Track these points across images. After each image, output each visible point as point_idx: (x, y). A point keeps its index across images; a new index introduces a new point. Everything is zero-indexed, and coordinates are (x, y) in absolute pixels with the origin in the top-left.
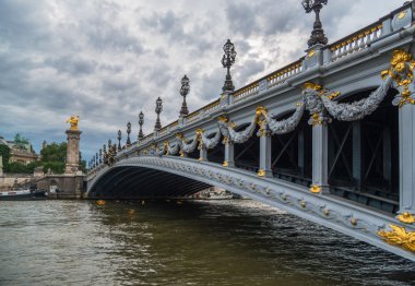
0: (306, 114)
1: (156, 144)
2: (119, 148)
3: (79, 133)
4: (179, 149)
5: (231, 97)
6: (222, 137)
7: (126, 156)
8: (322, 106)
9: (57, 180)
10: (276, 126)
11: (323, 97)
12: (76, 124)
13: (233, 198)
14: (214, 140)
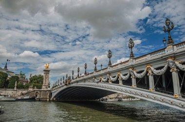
0: (169, 68)
1: (95, 77)
2: (73, 78)
3: (49, 71)
4: (108, 79)
5: (134, 60)
6: (130, 75)
7: (77, 82)
8: (175, 65)
9: (39, 92)
10: (156, 72)
11: (176, 62)
12: (48, 67)
13: (119, 101)
14: (127, 77)
